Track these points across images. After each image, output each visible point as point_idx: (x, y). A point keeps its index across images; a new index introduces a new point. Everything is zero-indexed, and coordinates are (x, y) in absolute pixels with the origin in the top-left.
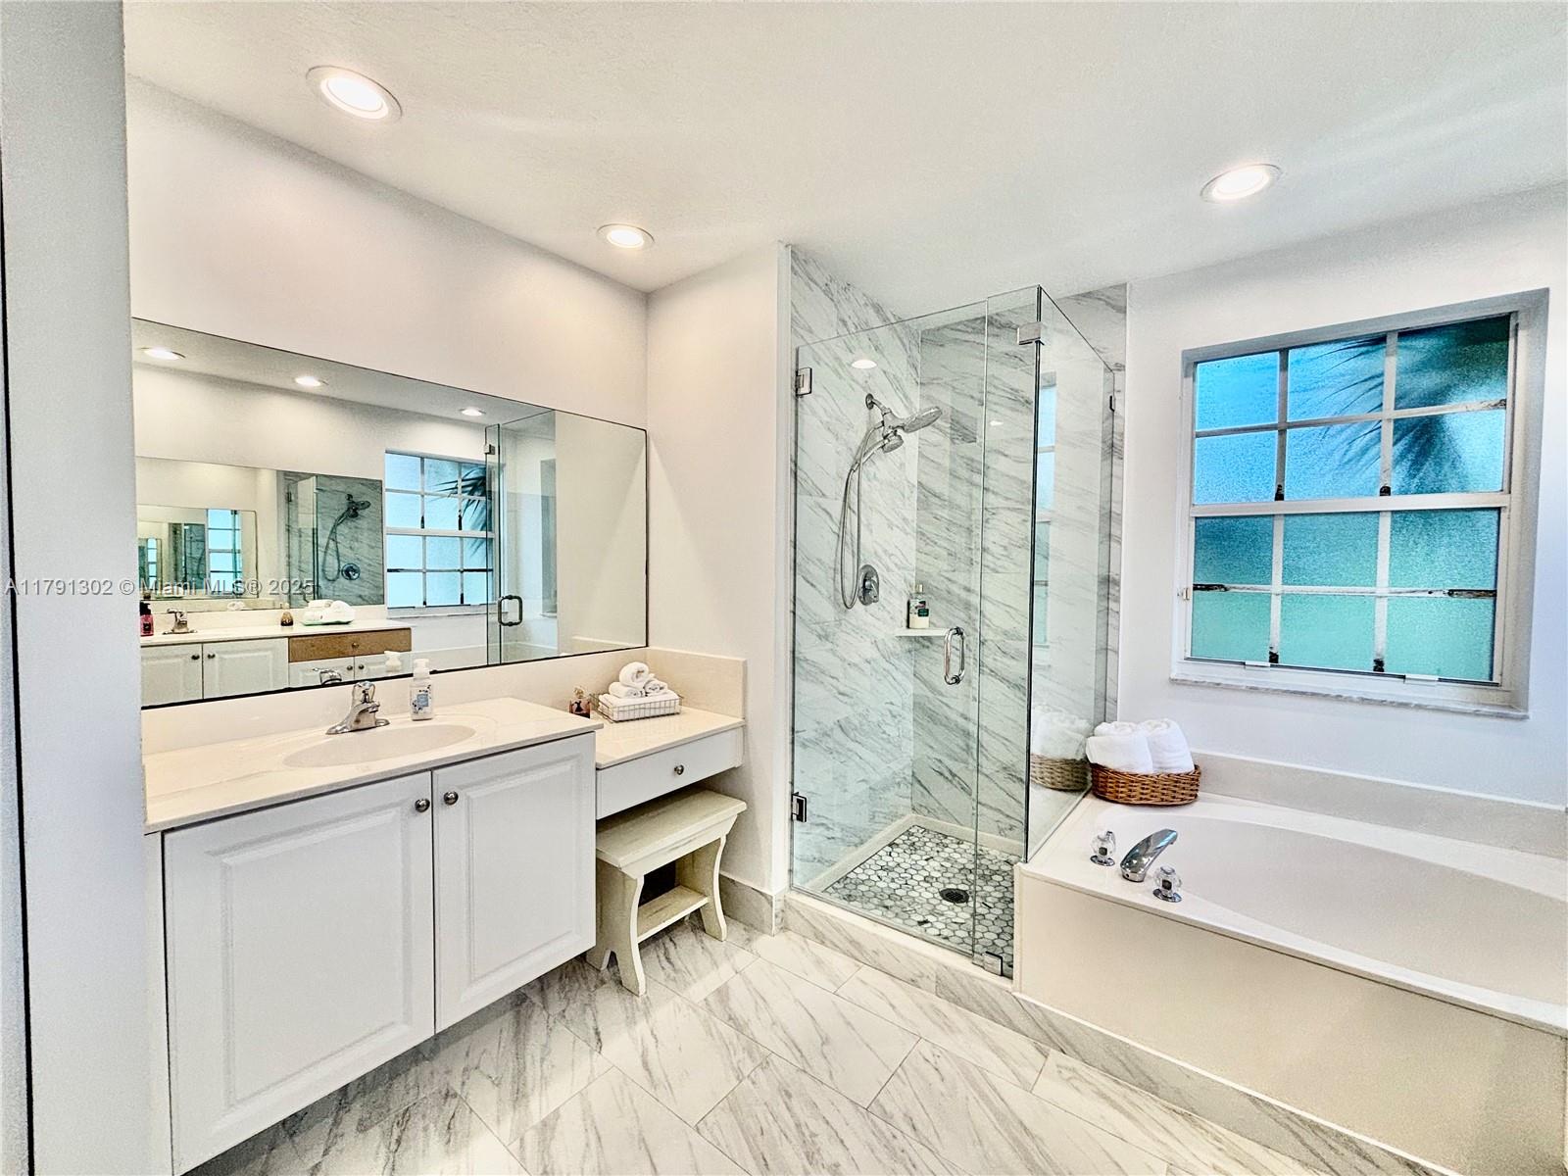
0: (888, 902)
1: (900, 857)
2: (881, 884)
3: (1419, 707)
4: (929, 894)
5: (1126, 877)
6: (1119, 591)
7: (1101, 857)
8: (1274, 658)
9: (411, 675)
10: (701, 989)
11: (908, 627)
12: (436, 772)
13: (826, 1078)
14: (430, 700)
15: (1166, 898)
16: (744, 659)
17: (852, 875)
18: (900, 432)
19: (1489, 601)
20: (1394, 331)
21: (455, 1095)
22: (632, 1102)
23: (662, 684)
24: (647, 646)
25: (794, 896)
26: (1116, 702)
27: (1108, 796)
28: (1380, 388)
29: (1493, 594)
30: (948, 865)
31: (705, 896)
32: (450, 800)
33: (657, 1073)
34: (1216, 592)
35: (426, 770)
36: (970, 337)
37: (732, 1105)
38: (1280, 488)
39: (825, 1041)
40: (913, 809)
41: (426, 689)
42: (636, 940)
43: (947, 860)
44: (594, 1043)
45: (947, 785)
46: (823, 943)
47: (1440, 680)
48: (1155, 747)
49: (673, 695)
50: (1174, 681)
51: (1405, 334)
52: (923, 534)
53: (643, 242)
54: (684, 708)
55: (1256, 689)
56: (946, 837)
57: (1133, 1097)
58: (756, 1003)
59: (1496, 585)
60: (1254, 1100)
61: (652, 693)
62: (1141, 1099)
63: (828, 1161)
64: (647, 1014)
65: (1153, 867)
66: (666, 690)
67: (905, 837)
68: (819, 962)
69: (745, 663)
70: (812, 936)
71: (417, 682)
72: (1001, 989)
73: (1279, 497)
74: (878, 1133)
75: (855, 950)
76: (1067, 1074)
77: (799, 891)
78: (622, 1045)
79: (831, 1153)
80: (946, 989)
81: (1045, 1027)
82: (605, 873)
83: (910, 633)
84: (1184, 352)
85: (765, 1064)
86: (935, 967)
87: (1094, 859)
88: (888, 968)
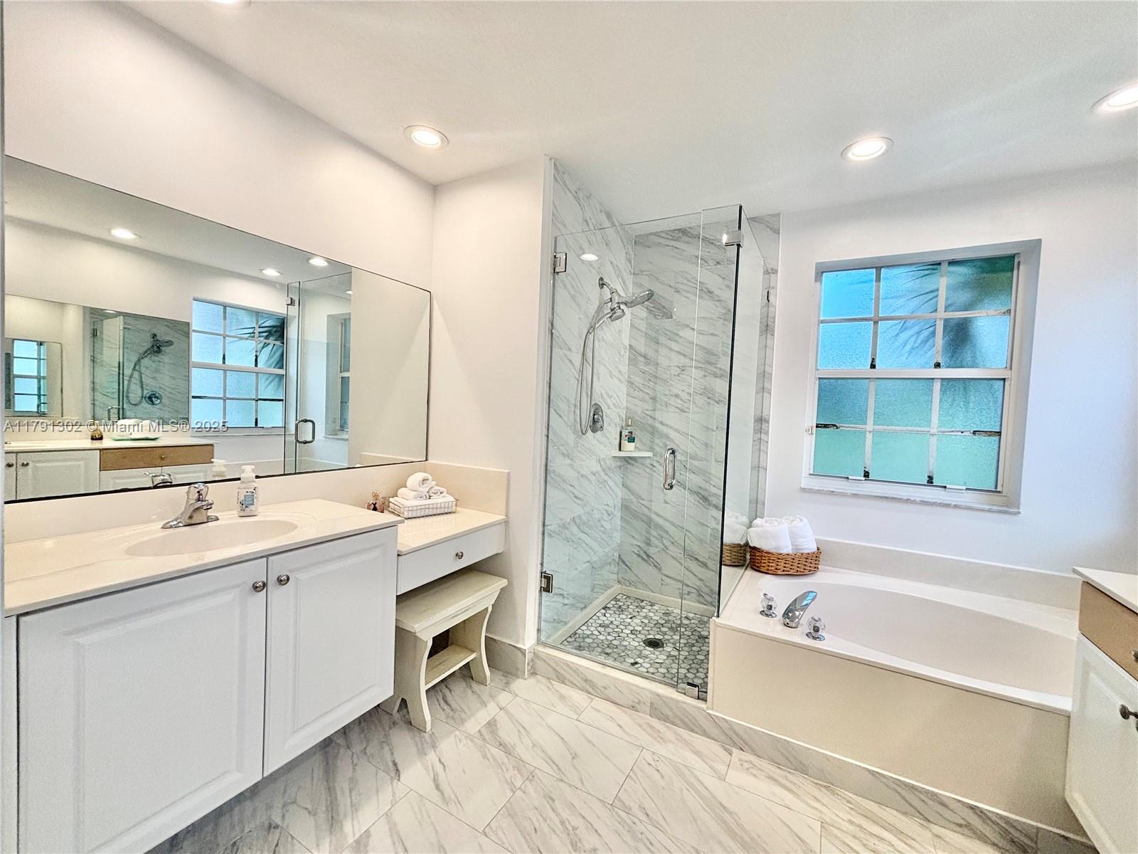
0: (610, 651)
1: (610, 617)
2: (601, 637)
3: (956, 506)
4: (635, 643)
5: (787, 625)
6: (768, 427)
7: (768, 611)
8: (866, 475)
9: (239, 479)
10: (475, 723)
11: (620, 450)
12: (271, 558)
13: (579, 785)
14: (255, 500)
15: (814, 638)
16: (507, 471)
17: (579, 631)
18: (622, 307)
19: (997, 438)
20: (946, 260)
21: (277, 827)
22: (430, 817)
23: (442, 489)
24: (426, 460)
25: (541, 649)
26: (764, 504)
27: (762, 569)
28: (935, 300)
29: (999, 433)
30: (646, 621)
31: (474, 652)
32: (283, 581)
33: (447, 791)
34: (831, 429)
35: (262, 557)
36: (672, 243)
37: (510, 811)
38: (873, 360)
39: (575, 756)
40: (619, 582)
41: (252, 490)
42: (424, 688)
43: (645, 617)
44: (393, 774)
45: (644, 564)
46: (563, 683)
47: (967, 489)
48: (793, 535)
49: (451, 499)
50: (803, 490)
51: (952, 263)
52: (632, 383)
53: (440, 143)
54: (458, 509)
55: (857, 495)
56: (642, 601)
57: (791, 777)
58: (519, 731)
59: (1001, 429)
60: (873, 773)
61: (435, 496)
62: (798, 779)
63: (587, 847)
64: (434, 747)
65: (805, 619)
66: (445, 494)
67: (613, 602)
68: (562, 697)
69: (509, 474)
70: (554, 677)
71: (245, 485)
72: (698, 708)
73: (873, 366)
74: (622, 822)
75: (589, 686)
76: (746, 765)
77: (545, 645)
78: (415, 775)
79: (590, 841)
80: (658, 711)
81: (730, 733)
82: (402, 636)
83: (622, 454)
84: (817, 264)
85: (531, 777)
86: (650, 695)
87: (762, 612)
88: (613, 698)
